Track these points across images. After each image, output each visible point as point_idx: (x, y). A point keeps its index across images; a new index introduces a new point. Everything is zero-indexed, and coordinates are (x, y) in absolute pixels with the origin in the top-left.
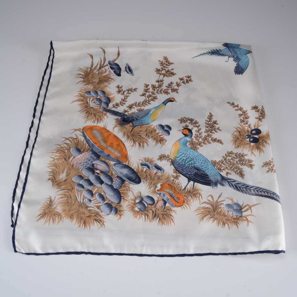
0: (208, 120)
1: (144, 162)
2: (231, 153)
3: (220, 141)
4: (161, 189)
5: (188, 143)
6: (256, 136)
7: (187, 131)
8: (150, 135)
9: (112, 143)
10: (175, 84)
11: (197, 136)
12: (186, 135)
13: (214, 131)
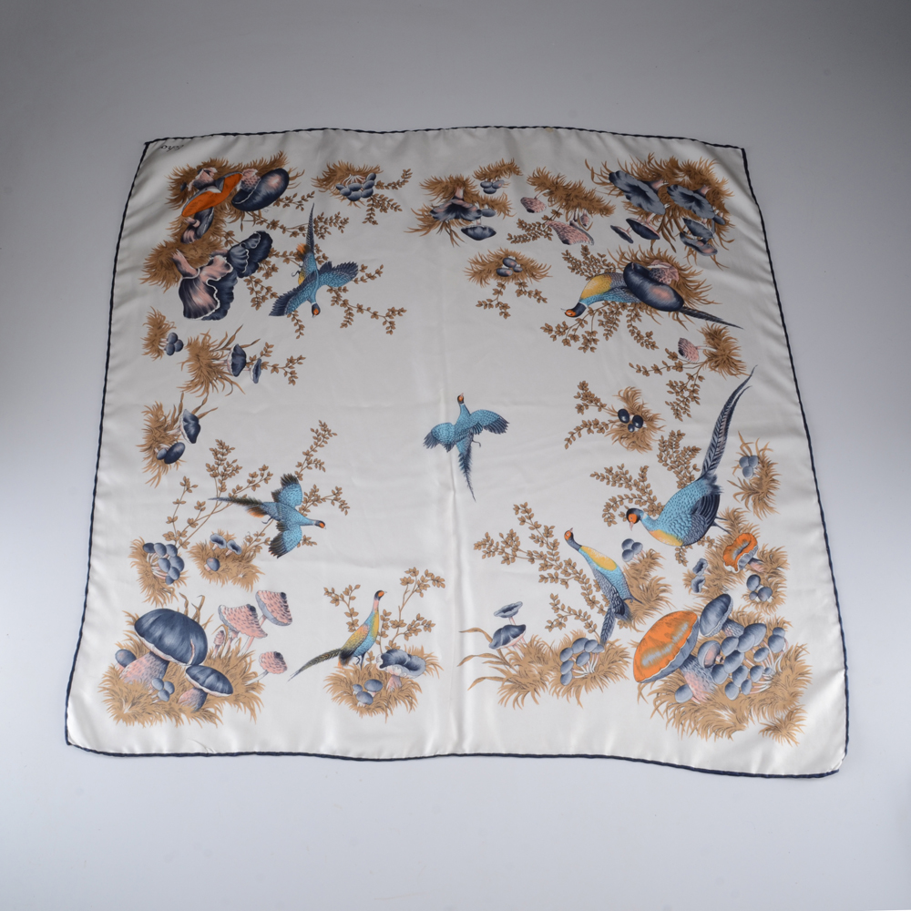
0: (606, 481)
1: (694, 588)
2: (660, 457)
3: (644, 470)
4: (734, 565)
5: (652, 517)
6: (631, 417)
7: (630, 516)
8: (643, 573)
9: (666, 635)
10: (535, 532)
11: (638, 502)
12: (638, 519)
13: (628, 476)
